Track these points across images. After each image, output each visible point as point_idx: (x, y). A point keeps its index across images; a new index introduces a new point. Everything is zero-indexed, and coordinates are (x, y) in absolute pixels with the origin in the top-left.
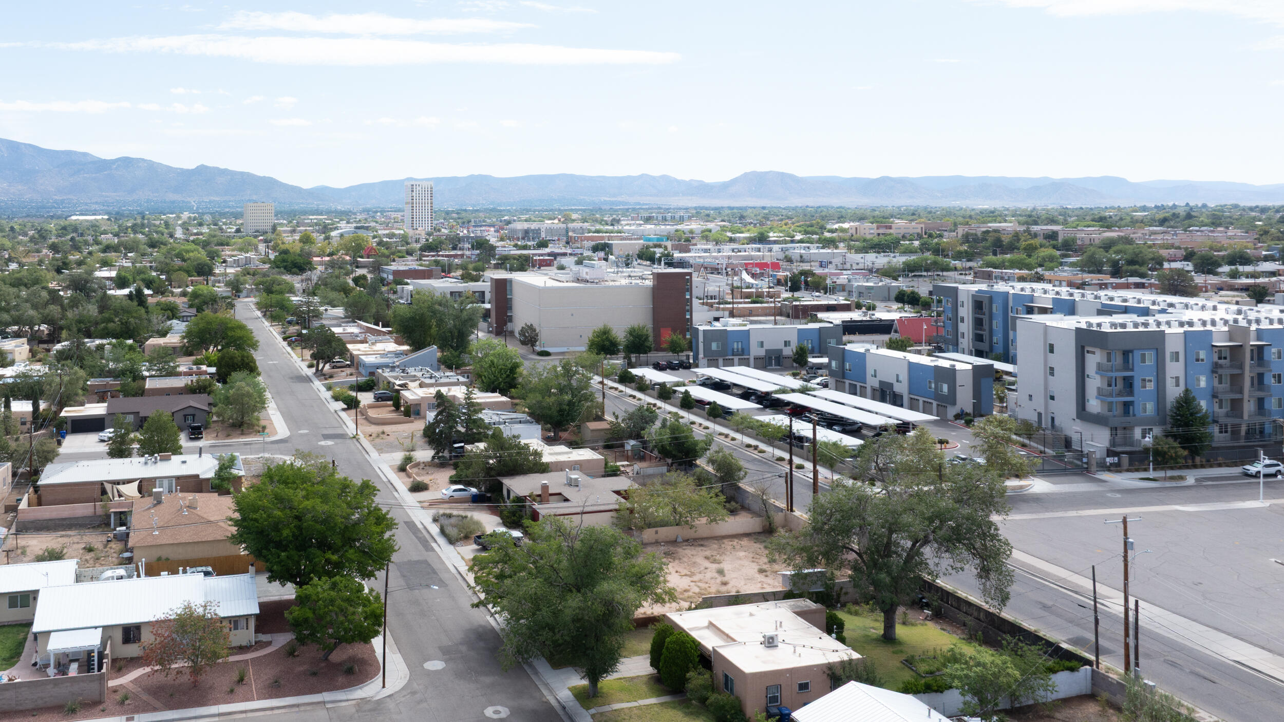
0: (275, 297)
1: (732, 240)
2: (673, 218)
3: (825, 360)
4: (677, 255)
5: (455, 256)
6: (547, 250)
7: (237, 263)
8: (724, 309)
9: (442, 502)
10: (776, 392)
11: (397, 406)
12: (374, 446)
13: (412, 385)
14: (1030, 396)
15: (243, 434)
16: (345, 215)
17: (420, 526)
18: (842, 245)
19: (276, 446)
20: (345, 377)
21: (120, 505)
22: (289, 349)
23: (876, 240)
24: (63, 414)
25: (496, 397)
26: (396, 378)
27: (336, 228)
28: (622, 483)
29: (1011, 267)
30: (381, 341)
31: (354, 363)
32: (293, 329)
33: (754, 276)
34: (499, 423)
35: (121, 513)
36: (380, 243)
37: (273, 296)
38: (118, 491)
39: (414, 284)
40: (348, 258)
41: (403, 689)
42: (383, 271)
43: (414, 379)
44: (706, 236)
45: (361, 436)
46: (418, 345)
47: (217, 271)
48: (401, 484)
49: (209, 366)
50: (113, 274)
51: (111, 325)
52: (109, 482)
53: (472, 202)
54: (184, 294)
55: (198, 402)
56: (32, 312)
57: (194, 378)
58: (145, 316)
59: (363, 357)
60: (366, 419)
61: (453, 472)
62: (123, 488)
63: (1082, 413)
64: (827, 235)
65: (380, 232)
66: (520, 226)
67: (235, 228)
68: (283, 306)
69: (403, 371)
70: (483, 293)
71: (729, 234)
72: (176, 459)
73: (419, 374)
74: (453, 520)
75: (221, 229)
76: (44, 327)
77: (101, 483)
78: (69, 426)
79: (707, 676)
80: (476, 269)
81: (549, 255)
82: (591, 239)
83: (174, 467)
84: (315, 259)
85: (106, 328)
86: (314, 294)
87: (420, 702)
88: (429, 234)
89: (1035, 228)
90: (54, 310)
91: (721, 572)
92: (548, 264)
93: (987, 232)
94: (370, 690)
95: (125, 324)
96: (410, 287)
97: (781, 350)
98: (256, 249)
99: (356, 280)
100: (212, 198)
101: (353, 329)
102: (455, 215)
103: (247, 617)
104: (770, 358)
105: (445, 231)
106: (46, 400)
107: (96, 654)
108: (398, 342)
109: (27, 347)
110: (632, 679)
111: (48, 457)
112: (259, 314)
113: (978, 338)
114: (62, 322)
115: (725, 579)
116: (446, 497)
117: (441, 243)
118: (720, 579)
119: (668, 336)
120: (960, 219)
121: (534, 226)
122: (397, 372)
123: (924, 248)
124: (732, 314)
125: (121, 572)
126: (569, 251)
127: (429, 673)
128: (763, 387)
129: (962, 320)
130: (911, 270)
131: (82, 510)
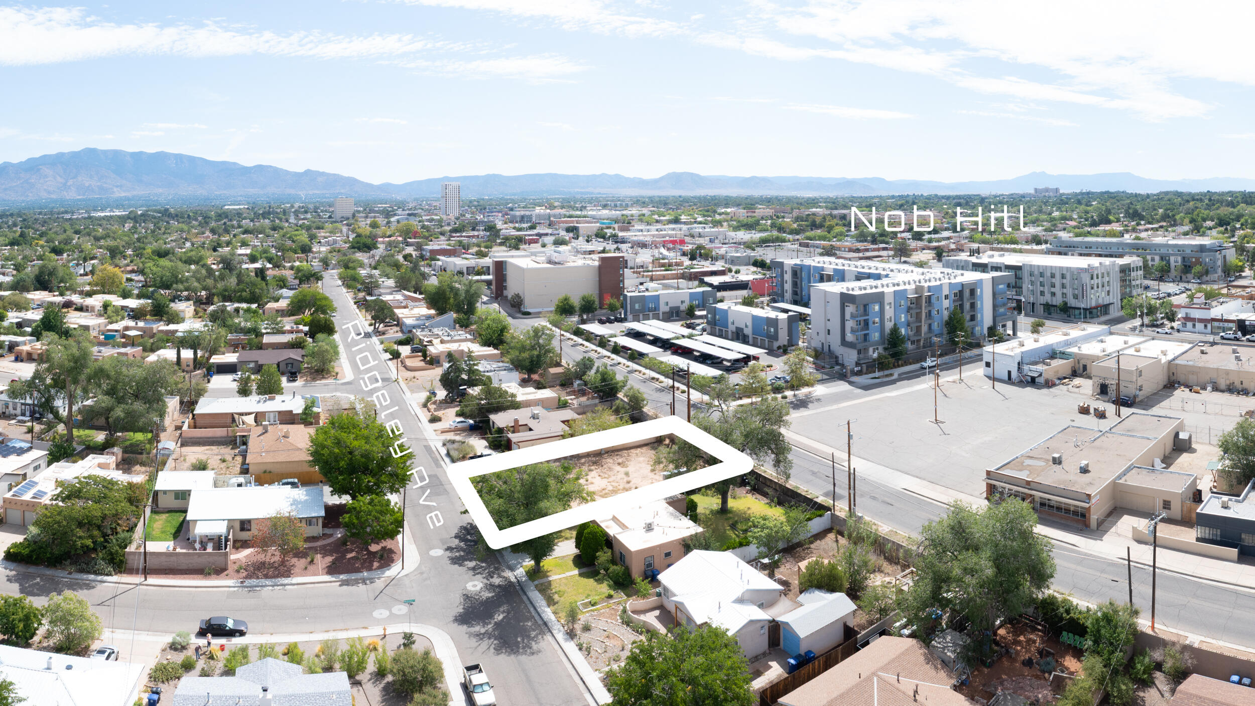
0: (350, 272)
1: (657, 221)
2: (621, 205)
3: (704, 313)
4: (621, 234)
5: (473, 237)
6: (535, 232)
7: (328, 243)
8: (647, 276)
9: (449, 431)
10: (673, 339)
11: (425, 356)
12: (409, 388)
13: (436, 341)
14: (818, 332)
15: (323, 378)
16: (402, 205)
17: (434, 449)
18: (725, 224)
19: (344, 387)
20: (394, 333)
21: (243, 431)
22: (357, 311)
23: (745, 221)
24: (212, 361)
25: (490, 351)
26: (424, 336)
27: (395, 215)
28: (568, 414)
29: (819, 240)
30: (417, 307)
31: (399, 323)
32: (361, 295)
33: (669, 249)
34: (491, 371)
35: (244, 436)
36: (423, 227)
37: (348, 271)
38: (242, 421)
39: (442, 261)
40: (400, 239)
41: (415, 570)
42: (424, 250)
43: (437, 336)
44: (641, 218)
45: (400, 380)
46: (441, 311)
47: (314, 250)
48: (424, 416)
49: (305, 325)
50: (248, 251)
51: (244, 294)
52: (237, 414)
53: (488, 194)
54: (292, 268)
55: (295, 354)
56: (196, 284)
57: (294, 336)
58: (265, 287)
59: (404, 320)
60: (405, 367)
61: (458, 409)
62: (245, 418)
63: (844, 343)
64: (718, 217)
65: (424, 218)
66: (518, 213)
67: (328, 214)
68: (354, 279)
69: (430, 331)
70: (489, 267)
71: (656, 217)
72: (279, 398)
73: (440, 333)
74: (456, 446)
75: (319, 215)
76: (203, 293)
77: (232, 414)
78: (215, 369)
79: (609, 554)
80: (486, 247)
81: (537, 235)
82: (566, 222)
83: (278, 404)
84: (380, 239)
85: (241, 296)
86: (375, 268)
87: (425, 580)
88: (457, 219)
89: (835, 212)
90: (210, 282)
91: (627, 474)
92: (536, 242)
93: (808, 215)
94: (394, 571)
95: (253, 293)
96: (440, 263)
97: (679, 307)
98: (341, 231)
99: (406, 257)
100: (316, 192)
101: (399, 297)
102: (476, 203)
103: (317, 518)
104: (672, 313)
105: (468, 216)
106: (202, 350)
107: (223, 538)
108: (428, 308)
109: (193, 308)
110: (564, 557)
111: (200, 393)
112: (340, 282)
113: (795, 293)
114: (214, 291)
115: (629, 479)
116: (453, 427)
117: (464, 226)
118: (626, 479)
119: (609, 300)
120: (795, 205)
121: (527, 213)
122: (426, 332)
123: (773, 225)
124: (652, 279)
125: (241, 479)
126: (549, 231)
127: (433, 558)
128: (665, 335)
130: (763, 242)
131: (220, 432)
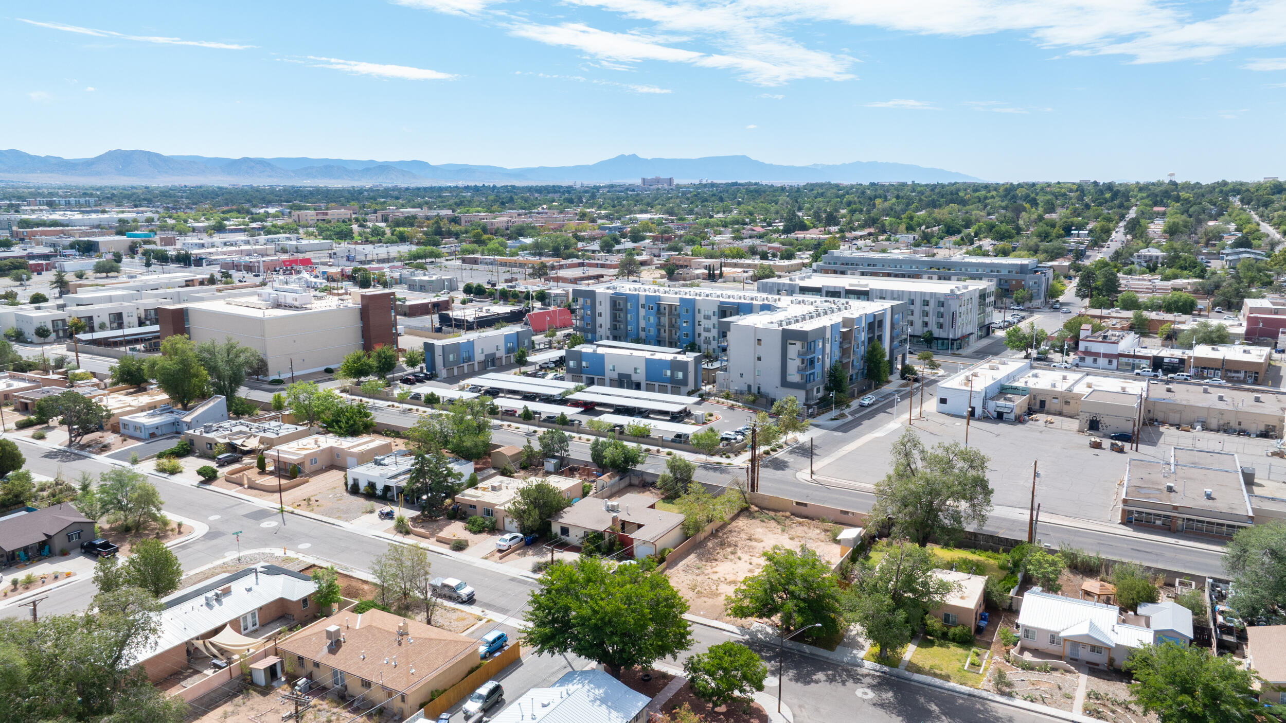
9: (507, 553)
11: (263, 467)
12: (326, 515)
14: (742, 375)
26: (224, 437)
29: (488, 254)
35: (273, 666)
38: (211, 643)
41: (791, 708)
43: (246, 435)
45: (289, 509)
48: (434, 546)
52: (198, 638)
59: (126, 418)
60: (253, 488)
63: (785, 383)
72: (237, 589)
77: (189, 643)
87: (817, 710)
92: (44, 268)
94: (776, 718)
97: (494, 354)
104: (488, 361)
113: (614, 328)
116: (507, 548)
122: (219, 432)
129: (600, 315)
131: (218, 679)
